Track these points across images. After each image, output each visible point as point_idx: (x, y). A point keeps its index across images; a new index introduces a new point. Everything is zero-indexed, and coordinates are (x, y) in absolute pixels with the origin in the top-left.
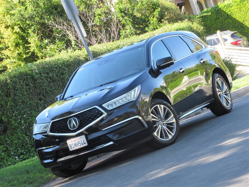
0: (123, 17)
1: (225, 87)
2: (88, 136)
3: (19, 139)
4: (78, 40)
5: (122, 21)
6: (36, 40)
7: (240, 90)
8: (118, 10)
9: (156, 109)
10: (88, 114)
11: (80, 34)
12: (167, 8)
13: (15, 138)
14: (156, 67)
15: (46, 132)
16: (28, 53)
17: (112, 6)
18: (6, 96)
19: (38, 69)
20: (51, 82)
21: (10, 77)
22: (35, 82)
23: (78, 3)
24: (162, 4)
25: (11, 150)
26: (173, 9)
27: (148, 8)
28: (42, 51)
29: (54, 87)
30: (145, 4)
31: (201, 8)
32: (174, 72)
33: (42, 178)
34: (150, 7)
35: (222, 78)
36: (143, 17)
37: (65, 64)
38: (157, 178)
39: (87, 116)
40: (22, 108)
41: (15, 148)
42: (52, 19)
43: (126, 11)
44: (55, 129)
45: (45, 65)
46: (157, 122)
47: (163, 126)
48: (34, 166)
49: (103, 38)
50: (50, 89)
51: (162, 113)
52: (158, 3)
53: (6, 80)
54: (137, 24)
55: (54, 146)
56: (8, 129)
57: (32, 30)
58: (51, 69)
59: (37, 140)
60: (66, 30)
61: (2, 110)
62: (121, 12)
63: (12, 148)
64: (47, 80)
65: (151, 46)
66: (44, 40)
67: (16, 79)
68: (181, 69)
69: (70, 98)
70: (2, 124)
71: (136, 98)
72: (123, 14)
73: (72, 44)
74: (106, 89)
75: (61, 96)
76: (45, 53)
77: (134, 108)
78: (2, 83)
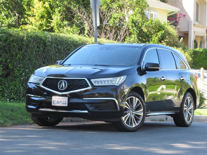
0: (133, 27)
1: (192, 106)
2: (70, 99)
3: (15, 86)
4: (91, 30)
5: (130, 30)
6: (58, 19)
7: (202, 116)
8: (131, 20)
9: (131, 100)
10: (77, 82)
11: (95, 22)
12: (170, 33)
13: (13, 84)
14: (144, 68)
15: (39, 84)
16: (48, 26)
17: (127, 16)
18: (19, 49)
19: (51, 39)
20: (57, 53)
21: (27, 36)
22: (45, 48)
23: (102, 2)
24: (167, 29)
25: (6, 92)
26: (174, 36)
27: (155, 27)
28: (60, 29)
29: (58, 57)
30: (154, 23)
31: (196, 46)
32: (156, 78)
33: (22, 119)
34: (156, 27)
35: (192, 98)
36: (148, 33)
37: (74, 43)
38: (112, 149)
39: (75, 83)
40: (27, 64)
41: (10, 92)
42: (77, 8)
43: (136, 24)
44: (47, 84)
45: (58, 38)
46: (128, 110)
47: (132, 115)
48: (19, 108)
49: (111, 37)
50: (54, 58)
51: (135, 105)
52: (164, 27)
53: (24, 37)
54: (141, 36)
55: (41, 97)
56: (10, 75)
57: (59, 10)
58: (61, 42)
59: (29, 88)
60: (84, 19)
61: (11, 58)
62: (133, 22)
63: (7, 91)
64: (55, 50)
65: (147, 50)
66: (64, 21)
67: (31, 39)
68: (163, 77)
69: (68, 66)
70: (7, 69)
71: (119, 84)
72: (133, 24)
73: (85, 33)
74: (99, 69)
75: (61, 62)
76: (62, 31)
77: (114, 91)
78: (19, 38)
